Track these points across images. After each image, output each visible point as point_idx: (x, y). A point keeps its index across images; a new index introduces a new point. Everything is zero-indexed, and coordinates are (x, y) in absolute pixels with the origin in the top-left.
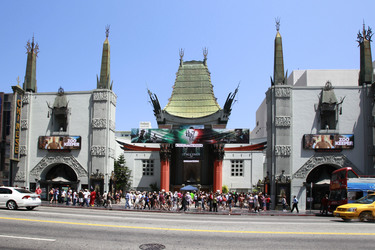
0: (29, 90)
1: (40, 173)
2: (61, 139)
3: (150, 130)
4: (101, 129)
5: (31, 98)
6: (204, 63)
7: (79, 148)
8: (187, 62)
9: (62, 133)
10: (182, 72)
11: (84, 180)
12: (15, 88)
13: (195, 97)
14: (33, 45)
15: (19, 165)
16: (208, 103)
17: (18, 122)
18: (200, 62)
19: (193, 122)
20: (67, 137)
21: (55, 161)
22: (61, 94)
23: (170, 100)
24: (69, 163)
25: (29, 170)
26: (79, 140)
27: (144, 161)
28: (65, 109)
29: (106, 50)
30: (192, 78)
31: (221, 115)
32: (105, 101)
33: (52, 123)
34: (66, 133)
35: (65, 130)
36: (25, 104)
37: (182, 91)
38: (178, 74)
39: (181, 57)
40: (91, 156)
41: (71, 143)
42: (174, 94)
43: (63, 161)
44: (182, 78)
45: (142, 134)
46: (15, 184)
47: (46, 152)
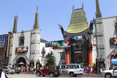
0: (14, 32)
1: (15, 61)
2: (22, 48)
3: (51, 42)
4: (34, 43)
5: (14, 35)
6: (82, 9)
7: (27, 51)
8: (76, 10)
9: (22, 46)
10: (73, 14)
11: (28, 63)
12: (9, 33)
13: (79, 24)
14: (16, 17)
15: (10, 58)
16: (84, 25)
17: (10, 43)
18: (81, 9)
19: (78, 34)
20: (24, 47)
21: (20, 56)
22: (23, 32)
23: (69, 26)
24: (24, 57)
25: (12, 60)
26: (27, 48)
27: (61, 53)
28: (23, 37)
29: (36, 15)
30: (78, 16)
31: (89, 31)
32: (35, 33)
33: (20, 43)
34: (24, 46)
35: (23, 45)
36: (12, 37)
37: (73, 22)
38: (72, 15)
39: (73, 8)
40: (30, 54)
41: (25, 49)
42: (71, 23)
43: (22, 56)
44: (74, 16)
45: (49, 44)
46: (8, 65)
47: (17, 53)
